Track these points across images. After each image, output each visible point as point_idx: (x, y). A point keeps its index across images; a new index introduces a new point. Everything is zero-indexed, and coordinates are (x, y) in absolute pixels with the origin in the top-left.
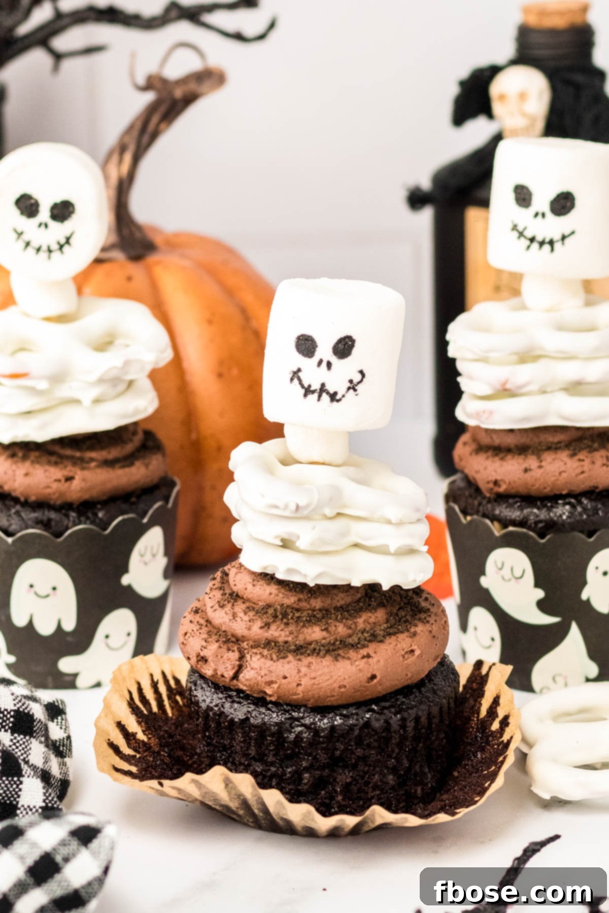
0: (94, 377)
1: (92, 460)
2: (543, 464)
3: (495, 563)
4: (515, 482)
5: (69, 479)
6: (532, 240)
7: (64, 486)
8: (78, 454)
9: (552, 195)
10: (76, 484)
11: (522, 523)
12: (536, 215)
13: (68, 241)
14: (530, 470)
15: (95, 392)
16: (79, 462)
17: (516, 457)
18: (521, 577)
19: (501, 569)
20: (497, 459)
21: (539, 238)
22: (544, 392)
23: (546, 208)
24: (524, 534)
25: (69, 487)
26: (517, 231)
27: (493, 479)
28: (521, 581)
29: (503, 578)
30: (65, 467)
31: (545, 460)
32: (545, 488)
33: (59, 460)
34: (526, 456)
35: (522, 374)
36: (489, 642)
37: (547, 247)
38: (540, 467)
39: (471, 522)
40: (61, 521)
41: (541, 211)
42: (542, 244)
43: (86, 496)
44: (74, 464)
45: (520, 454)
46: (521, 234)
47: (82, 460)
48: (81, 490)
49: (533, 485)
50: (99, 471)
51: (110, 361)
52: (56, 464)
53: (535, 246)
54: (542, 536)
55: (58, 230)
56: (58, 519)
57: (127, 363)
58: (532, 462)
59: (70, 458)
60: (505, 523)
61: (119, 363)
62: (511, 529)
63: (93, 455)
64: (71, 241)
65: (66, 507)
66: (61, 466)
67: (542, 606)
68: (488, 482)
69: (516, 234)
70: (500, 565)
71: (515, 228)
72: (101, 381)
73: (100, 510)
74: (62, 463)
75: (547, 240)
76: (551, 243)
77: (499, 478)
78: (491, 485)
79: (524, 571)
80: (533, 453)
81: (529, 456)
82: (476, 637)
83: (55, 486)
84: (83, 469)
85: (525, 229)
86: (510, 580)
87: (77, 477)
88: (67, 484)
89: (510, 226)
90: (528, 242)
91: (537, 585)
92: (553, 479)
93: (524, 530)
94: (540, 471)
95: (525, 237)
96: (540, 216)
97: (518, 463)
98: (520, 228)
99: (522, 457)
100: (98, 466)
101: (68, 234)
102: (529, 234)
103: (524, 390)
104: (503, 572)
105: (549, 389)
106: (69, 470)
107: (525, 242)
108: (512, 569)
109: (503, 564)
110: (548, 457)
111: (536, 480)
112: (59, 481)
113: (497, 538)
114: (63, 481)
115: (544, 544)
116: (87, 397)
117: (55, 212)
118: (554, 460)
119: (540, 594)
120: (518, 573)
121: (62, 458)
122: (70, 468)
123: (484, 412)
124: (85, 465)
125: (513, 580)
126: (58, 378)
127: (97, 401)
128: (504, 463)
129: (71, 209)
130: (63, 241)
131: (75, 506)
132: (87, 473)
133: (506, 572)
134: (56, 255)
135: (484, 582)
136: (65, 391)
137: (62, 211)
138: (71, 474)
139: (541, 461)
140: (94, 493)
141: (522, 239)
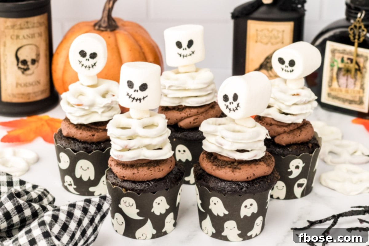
0: (102, 106)
1: (100, 129)
2: (139, 172)
3: (124, 201)
4: (130, 177)
5: (93, 135)
6: (134, 99)
7: (92, 137)
8: (96, 127)
9: (140, 85)
10: (95, 137)
11: (132, 190)
12: (135, 91)
13: (95, 64)
14: (135, 174)
15: (102, 110)
16: (96, 130)
17: (130, 169)
18: (132, 206)
19: (126, 203)
20: (124, 169)
21: (136, 98)
22: (139, 148)
23: (138, 88)
24: (133, 193)
25: (93, 138)
26: (129, 96)
27: (123, 176)
28: (132, 207)
29: (126, 205)
30: (92, 131)
31: (140, 171)
32: (140, 179)
33: (90, 129)
34: (133, 168)
35: (132, 143)
36: (121, 224)
37: (138, 101)
38: (138, 173)
39: (115, 188)
40: (90, 148)
41: (136, 89)
42: (137, 100)
43: (98, 140)
44: (95, 131)
45: (131, 168)
46: (130, 97)
47: (97, 129)
48: (97, 139)
49: (136, 178)
50: (102, 133)
51: (107, 101)
52: (89, 130)
53: (135, 101)
54: (139, 194)
55: (92, 61)
56: (90, 147)
57: (112, 102)
58: (135, 171)
59: (94, 128)
60: (126, 190)
61: (110, 102)
62: (128, 191)
63: (101, 127)
64: (96, 64)
65: (93, 143)
66: (91, 131)
67: (138, 214)
68: (121, 176)
69: (128, 97)
70: (125, 202)
71: (128, 94)
72: (104, 107)
73: (102, 144)
74: (91, 130)
75: (139, 99)
76: (140, 100)
77: (124, 176)
78: (122, 177)
79: (133, 204)
80: (135, 168)
81: (134, 169)
82: (117, 221)
83: (89, 137)
84: (98, 132)
85: (131, 95)
86: (128, 206)
87: (96, 135)
88: (93, 137)
89: (126, 94)
90: (132, 99)
91: (137, 208)
92: (142, 177)
93: (133, 192)
94: (138, 174)
95: (131, 98)
96: (136, 91)
97: (131, 171)
98: (130, 95)
99: (132, 169)
100: (102, 131)
101: (95, 62)
102: (133, 97)
103: (133, 148)
104: (126, 204)
105: (140, 147)
106: (94, 133)
107: (131, 99)
108: (129, 203)
109: (126, 202)
110: (141, 169)
111: (137, 177)
112: (90, 136)
113: (124, 194)
114: (91, 136)
115: (140, 196)
116: (100, 111)
117: (91, 56)
118: (142, 170)
119: (138, 211)
120: (131, 204)
121: (91, 128)
122: (94, 132)
123: (120, 156)
124: (98, 131)
125: (129, 206)
126: (92, 105)
127: (103, 112)
128: (126, 171)
129: (96, 55)
130: (93, 64)
131: (95, 143)
132: (98, 134)
133: (127, 204)
134: (91, 69)
135: (120, 206)
136: (93, 109)
137: (93, 56)
138: (94, 134)
139: (138, 171)
140: (101, 140)
141: (130, 98)
